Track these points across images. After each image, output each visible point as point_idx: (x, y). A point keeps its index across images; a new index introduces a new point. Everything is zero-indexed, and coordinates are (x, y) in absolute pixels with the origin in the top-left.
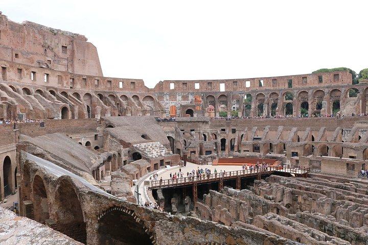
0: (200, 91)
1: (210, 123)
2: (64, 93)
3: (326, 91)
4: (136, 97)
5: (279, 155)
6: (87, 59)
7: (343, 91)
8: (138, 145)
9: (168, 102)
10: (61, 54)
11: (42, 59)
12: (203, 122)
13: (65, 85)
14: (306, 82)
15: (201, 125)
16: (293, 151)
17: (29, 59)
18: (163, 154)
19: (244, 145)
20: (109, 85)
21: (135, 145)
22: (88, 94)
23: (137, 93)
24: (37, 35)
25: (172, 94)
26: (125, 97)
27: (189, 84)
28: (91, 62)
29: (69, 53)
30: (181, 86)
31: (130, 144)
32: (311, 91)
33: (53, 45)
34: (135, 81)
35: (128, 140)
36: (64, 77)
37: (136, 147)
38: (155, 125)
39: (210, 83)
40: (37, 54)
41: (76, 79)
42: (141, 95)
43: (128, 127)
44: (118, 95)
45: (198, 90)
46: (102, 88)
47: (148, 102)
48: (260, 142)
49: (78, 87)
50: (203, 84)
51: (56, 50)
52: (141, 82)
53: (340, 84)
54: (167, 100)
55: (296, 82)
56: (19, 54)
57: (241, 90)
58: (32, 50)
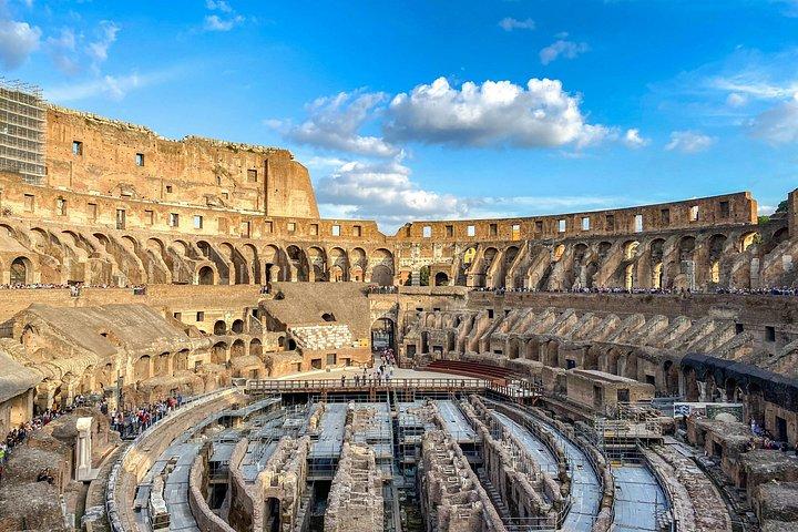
0: (476, 240)
2: (225, 245)
4: (358, 251)
6: (291, 188)
7: (729, 238)
9: (417, 258)
10: (246, 183)
11: (213, 191)
13: (232, 231)
14: (668, 219)
16: (567, 357)
17: (189, 193)
18: (338, 345)
20: (313, 231)
21: (295, 329)
22: (272, 246)
23: (363, 243)
24: (205, 156)
25: (427, 246)
27: (456, 228)
28: (298, 194)
29: (260, 180)
30: (443, 231)
32: (672, 238)
33: (232, 169)
34: (360, 224)
35: (287, 319)
37: (294, 332)
39: (493, 225)
40: (202, 184)
41: (253, 222)
42: (368, 247)
44: (327, 247)
45: (473, 237)
46: (300, 237)
47: (382, 259)
49: (256, 236)
50: (482, 226)
51: (236, 177)
52: (372, 225)
53: (731, 222)
55: (649, 219)
56: (174, 186)
57: (548, 237)
58: (196, 179)
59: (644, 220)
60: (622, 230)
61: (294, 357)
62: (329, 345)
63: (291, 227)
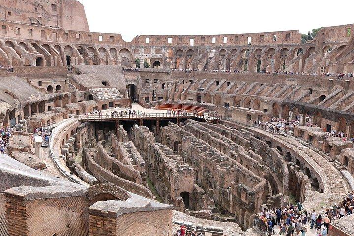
0: (172, 45)
1: (171, 74)
2: (46, 45)
3: (277, 49)
4: (112, 49)
5: (208, 104)
6: (75, 15)
7: (290, 50)
8: (94, 89)
9: (143, 54)
10: (51, 12)
11: (33, 16)
12: (165, 73)
13: (48, 38)
14: (263, 40)
15: (163, 75)
16: (225, 101)
17: (21, 16)
18: (113, 97)
19: (189, 94)
20: (89, 39)
21: (90, 89)
22: (68, 46)
23: (115, 46)
25: (147, 48)
26: (103, 49)
27: (162, 39)
28: (78, 18)
29: (58, 10)
30: (155, 40)
31: (86, 88)
32: (265, 48)
33: (43, 4)
34: (113, 35)
35: (86, 85)
36: (47, 32)
37: (91, 91)
38: (120, 74)
39: (181, 38)
40: (28, 11)
41: (58, 33)
42: (118, 47)
43: (92, 75)
44: (96, 47)
45: (170, 44)
46: (82, 41)
47: (125, 54)
48: (202, 92)
49: (60, 41)
50: (175, 39)
51: (46, 8)
52: (119, 36)
53: (290, 43)
54: (142, 52)
55: (255, 39)
56: (12, 12)
57: (207, 45)
58: (24, 8)
59: (252, 39)
60: (242, 44)
61: (93, 103)
62: (109, 97)
63: (78, 36)
